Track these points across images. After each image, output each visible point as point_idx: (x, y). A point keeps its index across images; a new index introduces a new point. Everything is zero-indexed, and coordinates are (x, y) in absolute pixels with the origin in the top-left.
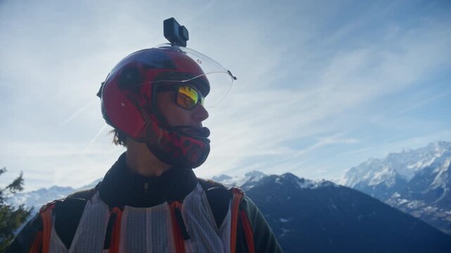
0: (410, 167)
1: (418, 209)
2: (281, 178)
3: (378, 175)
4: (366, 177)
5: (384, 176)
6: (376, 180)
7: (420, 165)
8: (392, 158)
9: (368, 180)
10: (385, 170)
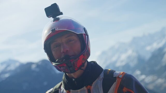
0: (148, 48)
1: (153, 82)
2: (38, 65)
3: (124, 57)
4: (114, 59)
5: (129, 57)
6: (122, 61)
7: (156, 46)
8: (135, 41)
9: (116, 62)
10: (130, 52)
